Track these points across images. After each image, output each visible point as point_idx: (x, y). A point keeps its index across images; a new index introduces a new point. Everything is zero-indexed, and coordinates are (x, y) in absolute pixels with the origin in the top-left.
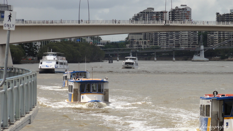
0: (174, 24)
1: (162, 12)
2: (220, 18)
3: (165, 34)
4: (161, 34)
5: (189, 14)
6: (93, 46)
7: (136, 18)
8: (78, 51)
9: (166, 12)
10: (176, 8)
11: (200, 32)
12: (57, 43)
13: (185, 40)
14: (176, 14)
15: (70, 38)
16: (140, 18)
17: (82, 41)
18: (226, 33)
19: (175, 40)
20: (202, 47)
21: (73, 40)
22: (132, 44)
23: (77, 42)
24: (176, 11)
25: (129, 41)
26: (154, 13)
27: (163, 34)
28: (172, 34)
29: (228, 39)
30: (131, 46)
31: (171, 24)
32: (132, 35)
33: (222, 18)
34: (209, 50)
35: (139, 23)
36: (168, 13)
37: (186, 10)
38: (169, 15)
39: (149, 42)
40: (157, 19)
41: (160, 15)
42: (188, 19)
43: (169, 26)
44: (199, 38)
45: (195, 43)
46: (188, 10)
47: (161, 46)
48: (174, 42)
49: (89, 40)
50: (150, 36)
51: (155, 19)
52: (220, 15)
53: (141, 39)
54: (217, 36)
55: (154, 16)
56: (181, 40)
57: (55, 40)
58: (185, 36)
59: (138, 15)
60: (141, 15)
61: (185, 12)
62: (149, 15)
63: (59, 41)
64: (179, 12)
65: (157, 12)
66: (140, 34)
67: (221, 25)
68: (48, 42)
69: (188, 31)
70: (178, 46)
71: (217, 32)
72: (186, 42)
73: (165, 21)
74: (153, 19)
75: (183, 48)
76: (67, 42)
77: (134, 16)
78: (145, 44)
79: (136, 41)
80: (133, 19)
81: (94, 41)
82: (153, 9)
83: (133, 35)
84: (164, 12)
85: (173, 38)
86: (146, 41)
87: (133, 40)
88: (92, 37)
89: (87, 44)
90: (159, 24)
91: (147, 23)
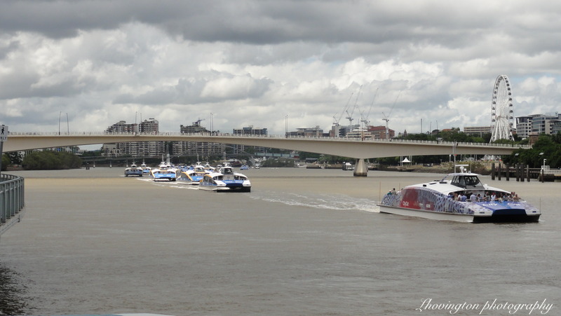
0: (143, 135)
1: (132, 125)
2: (185, 129)
4: (132, 143)
5: (156, 126)
6: (72, 155)
7: (110, 130)
8: (58, 159)
9: (136, 125)
10: (145, 121)
11: (166, 142)
12: (40, 152)
13: (153, 149)
15: (51, 148)
16: (114, 130)
17: (62, 151)
18: (189, 143)
19: (145, 149)
20: (168, 155)
21: (53, 149)
22: (106, 153)
23: (58, 151)
24: (145, 124)
25: (104, 150)
26: (125, 125)
27: (134, 143)
28: (142, 144)
29: (190, 148)
30: (106, 155)
31: (141, 135)
32: (106, 145)
34: (174, 157)
35: (113, 135)
36: (138, 125)
37: (154, 122)
38: (139, 127)
39: (121, 151)
40: (129, 131)
41: (131, 128)
42: (156, 130)
43: (138, 137)
44: (165, 147)
45: (162, 152)
46: (156, 122)
47: (132, 154)
48: (143, 151)
49: (68, 149)
50: (122, 146)
52: (184, 127)
53: (114, 149)
54: (181, 146)
55: (126, 128)
56: (150, 149)
57: (38, 150)
58: (153, 145)
59: (112, 127)
60: (115, 127)
61: (153, 124)
62: (121, 127)
63: (42, 150)
64: (148, 124)
65: (129, 125)
66: (114, 144)
67: (185, 135)
68: (31, 151)
69: (156, 141)
70: (147, 154)
71: (181, 142)
72: (154, 151)
73: (136, 132)
74: (125, 131)
75: (151, 156)
76: (48, 152)
77: (108, 128)
78: (118, 153)
79: (110, 150)
80: (107, 131)
81: (73, 150)
82: (125, 122)
85: (142, 147)
86: (119, 150)
87: (108, 149)
88: (71, 147)
89: (67, 153)
90: (131, 135)
91: (120, 134)
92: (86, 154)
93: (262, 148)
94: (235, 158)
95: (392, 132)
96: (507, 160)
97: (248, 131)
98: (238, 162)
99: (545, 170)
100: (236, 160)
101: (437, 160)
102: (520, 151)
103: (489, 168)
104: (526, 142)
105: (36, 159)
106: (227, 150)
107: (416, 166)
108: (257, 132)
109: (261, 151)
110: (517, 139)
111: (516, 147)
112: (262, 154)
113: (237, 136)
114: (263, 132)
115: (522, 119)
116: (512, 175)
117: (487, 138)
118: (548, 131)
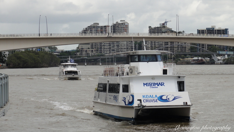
0: (115, 35)
1: (105, 27)
2: (152, 30)
3: (108, 44)
4: (105, 44)
5: (127, 27)
7: (85, 31)
8: (38, 58)
9: (108, 26)
10: (116, 23)
11: (136, 42)
12: (22, 52)
13: (124, 48)
14: (116, 28)
15: (32, 48)
16: (88, 31)
17: (41, 51)
18: (157, 43)
19: (116, 49)
21: (34, 49)
22: (81, 52)
23: (38, 51)
24: (117, 25)
25: (79, 50)
26: (99, 27)
27: (107, 44)
28: (113, 44)
29: (158, 48)
30: (81, 54)
31: (112, 36)
32: (81, 45)
33: (154, 30)
35: (88, 36)
36: (110, 27)
37: (125, 24)
38: (111, 28)
39: (95, 50)
40: (102, 32)
41: (104, 29)
42: (126, 31)
43: (111, 38)
44: (135, 47)
46: (126, 24)
47: (105, 54)
48: (115, 50)
49: (47, 49)
50: (96, 46)
51: (99, 32)
52: (152, 28)
53: (89, 48)
54: (150, 45)
55: (99, 29)
56: (121, 49)
57: (20, 50)
58: (124, 45)
59: (86, 29)
60: (89, 29)
61: (124, 26)
62: (95, 29)
63: (23, 50)
64: (119, 26)
65: (102, 27)
66: (88, 44)
67: (153, 36)
68: (14, 52)
69: (126, 41)
71: (150, 42)
72: (125, 50)
73: (108, 33)
74: (98, 32)
76: (29, 52)
77: (83, 29)
78: (92, 52)
79: (85, 50)
80: (82, 32)
81: (51, 50)
82: (98, 24)
83: (83, 45)
84: (107, 27)
85: (114, 47)
86: (93, 50)
87: (83, 49)
88: (50, 47)
89: (46, 53)
90: (103, 36)
91: (94, 36)
93: (224, 47)
94: (199, 56)
97: (211, 31)
98: (202, 60)
100: (200, 58)
105: (19, 58)
106: (192, 49)
108: (220, 32)
109: (223, 50)
112: (224, 53)
114: (225, 31)
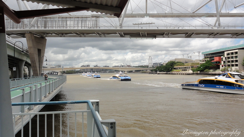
5: (90, 66)
6: (75, 71)
14: (87, 66)
25: (80, 70)
27: (86, 69)
50: (83, 69)
52: (94, 66)
55: (84, 66)
63: (69, 70)
71: (94, 69)
80: (81, 67)
92: (77, 71)
95: (131, 66)
96: (151, 71)
97: (106, 66)
99: (158, 72)
101: (139, 71)
102: (154, 69)
103: (148, 72)
104: (155, 68)
105: (68, 72)
107: (136, 72)
108: (107, 66)
110: (153, 67)
111: (153, 68)
113: (104, 67)
114: (108, 66)
115: (154, 63)
116: (152, 73)
117: (148, 67)
118: (158, 66)
